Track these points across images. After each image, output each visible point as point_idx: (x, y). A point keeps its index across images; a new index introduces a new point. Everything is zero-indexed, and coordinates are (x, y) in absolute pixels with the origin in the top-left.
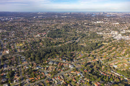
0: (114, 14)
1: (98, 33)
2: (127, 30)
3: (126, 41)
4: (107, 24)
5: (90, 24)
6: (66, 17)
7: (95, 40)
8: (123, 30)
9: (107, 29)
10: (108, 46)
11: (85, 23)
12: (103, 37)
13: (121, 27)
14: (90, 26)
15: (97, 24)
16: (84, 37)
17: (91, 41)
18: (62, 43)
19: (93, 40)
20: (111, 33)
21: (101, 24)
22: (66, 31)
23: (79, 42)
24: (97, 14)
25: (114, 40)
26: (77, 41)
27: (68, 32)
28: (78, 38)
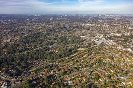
0: (111, 16)
1: (81, 37)
2: (115, 33)
3: (107, 45)
4: (97, 26)
5: (79, 27)
6: (61, 19)
7: (72, 45)
8: (110, 33)
9: (94, 32)
10: (81, 53)
11: (75, 26)
12: (84, 41)
13: (111, 29)
14: (79, 28)
15: (87, 26)
16: (63, 41)
17: (67, 47)
18: (30, 50)
19: (71, 45)
20: (96, 36)
21: (91, 26)
22: (47, 35)
23: (52, 47)
24: (95, 16)
25: (94, 44)
26: (51, 47)
27: (48, 35)
28: (55, 43)
